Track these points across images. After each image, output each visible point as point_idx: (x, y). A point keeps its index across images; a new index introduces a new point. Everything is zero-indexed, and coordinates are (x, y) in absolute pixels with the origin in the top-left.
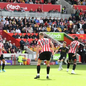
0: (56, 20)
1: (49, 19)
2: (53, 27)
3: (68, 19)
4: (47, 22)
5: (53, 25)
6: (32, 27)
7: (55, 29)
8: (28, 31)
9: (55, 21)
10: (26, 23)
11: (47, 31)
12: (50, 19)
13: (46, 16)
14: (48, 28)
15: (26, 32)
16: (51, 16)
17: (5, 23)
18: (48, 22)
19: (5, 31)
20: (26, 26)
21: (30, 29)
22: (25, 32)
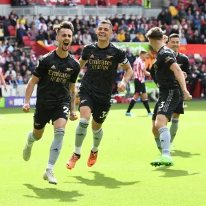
0: (135, 21)
1: (120, 17)
2: (128, 33)
3: (156, 18)
4: (117, 24)
5: (130, 29)
6: (90, 33)
7: (133, 36)
8: (82, 42)
9: (133, 22)
10: (79, 27)
11: (118, 41)
12: (123, 19)
13: (116, 12)
14: (119, 35)
15: (80, 43)
16: (124, 13)
17: (40, 28)
18: (120, 24)
19: (40, 42)
20: (79, 32)
21: (86, 38)
22: (77, 44)
